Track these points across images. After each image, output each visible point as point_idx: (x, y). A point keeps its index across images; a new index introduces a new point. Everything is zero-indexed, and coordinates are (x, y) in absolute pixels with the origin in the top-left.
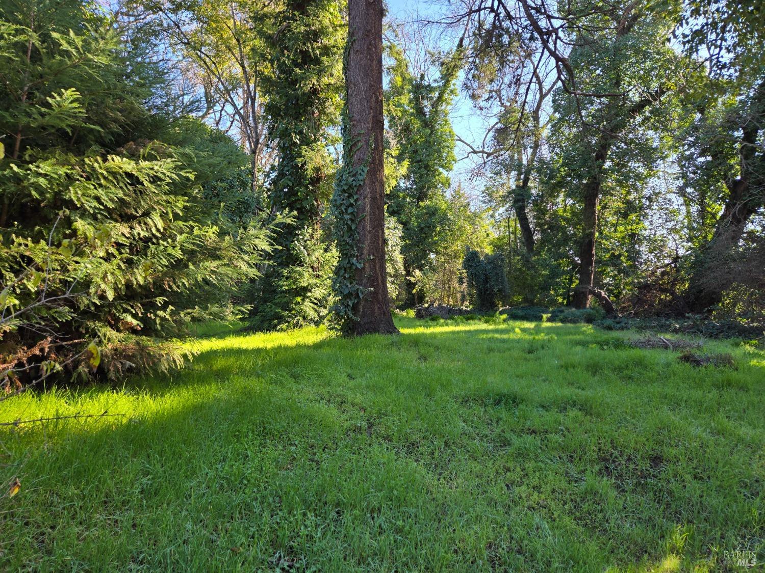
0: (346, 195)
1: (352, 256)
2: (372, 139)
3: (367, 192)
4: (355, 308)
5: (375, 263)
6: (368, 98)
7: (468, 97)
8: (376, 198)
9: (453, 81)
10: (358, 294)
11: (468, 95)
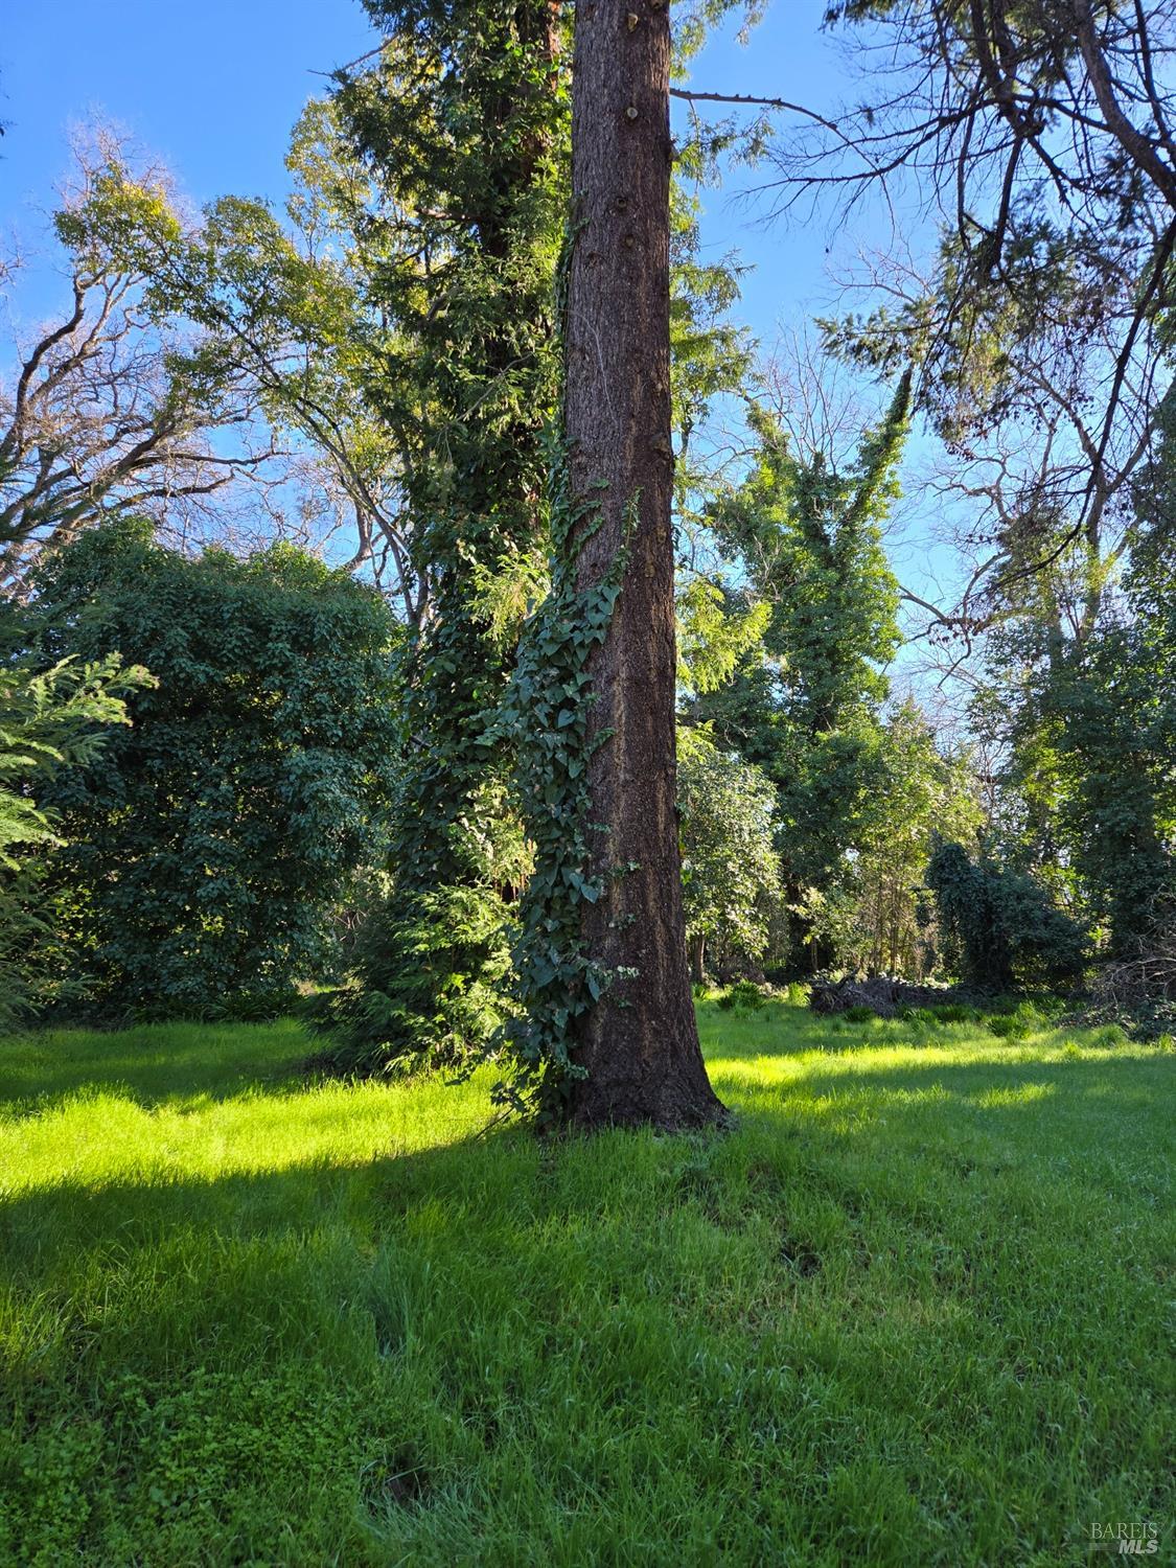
0: (554, 672)
1: (571, 860)
2: (633, 506)
3: (619, 662)
4: (577, 1028)
5: (644, 885)
6: (621, 388)
7: (930, 429)
8: (647, 682)
9: (889, 468)
10: (585, 988)
11: (930, 423)
